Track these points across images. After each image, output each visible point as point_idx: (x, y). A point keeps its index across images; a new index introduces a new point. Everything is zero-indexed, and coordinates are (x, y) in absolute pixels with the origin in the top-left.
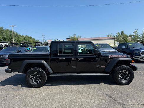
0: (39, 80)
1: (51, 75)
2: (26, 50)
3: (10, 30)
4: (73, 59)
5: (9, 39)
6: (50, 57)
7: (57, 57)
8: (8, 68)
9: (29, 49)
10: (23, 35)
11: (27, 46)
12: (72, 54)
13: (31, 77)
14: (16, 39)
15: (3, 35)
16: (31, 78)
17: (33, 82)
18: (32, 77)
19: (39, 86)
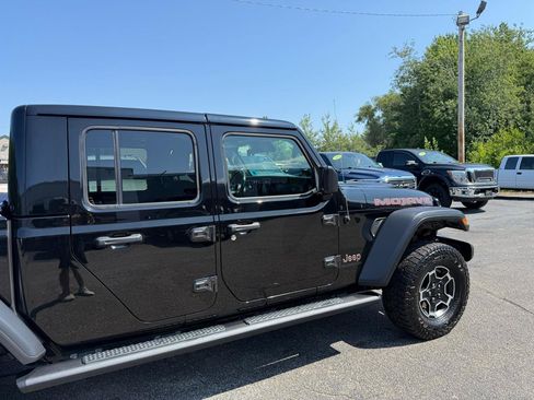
4: (199, 232)
6: (8, 233)
12: (193, 203)
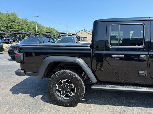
0: (71, 94)
1: (94, 87)
2: (49, 41)
3: (34, 21)
4: (143, 57)
5: (33, 30)
6: (91, 52)
7: (107, 52)
8: (20, 68)
9: (52, 41)
10: (47, 27)
11: (51, 37)
13: (57, 86)
14: (40, 30)
15: (27, 27)
16: (57, 89)
17: (61, 96)
18: (59, 88)
19: (72, 103)
